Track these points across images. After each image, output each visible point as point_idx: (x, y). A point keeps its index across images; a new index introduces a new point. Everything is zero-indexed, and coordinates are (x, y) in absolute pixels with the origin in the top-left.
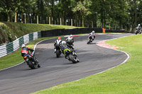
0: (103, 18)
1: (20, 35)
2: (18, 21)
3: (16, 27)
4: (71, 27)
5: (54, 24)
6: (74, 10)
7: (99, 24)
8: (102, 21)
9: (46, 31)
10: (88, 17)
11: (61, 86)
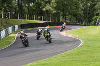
0: (64, 15)
1: (6, 27)
2: (5, 17)
3: (3, 22)
4: (42, 22)
5: (30, 19)
6: (44, 10)
7: (61, 19)
8: (63, 17)
9: (24, 25)
10: (54, 15)
11: (35, 63)
